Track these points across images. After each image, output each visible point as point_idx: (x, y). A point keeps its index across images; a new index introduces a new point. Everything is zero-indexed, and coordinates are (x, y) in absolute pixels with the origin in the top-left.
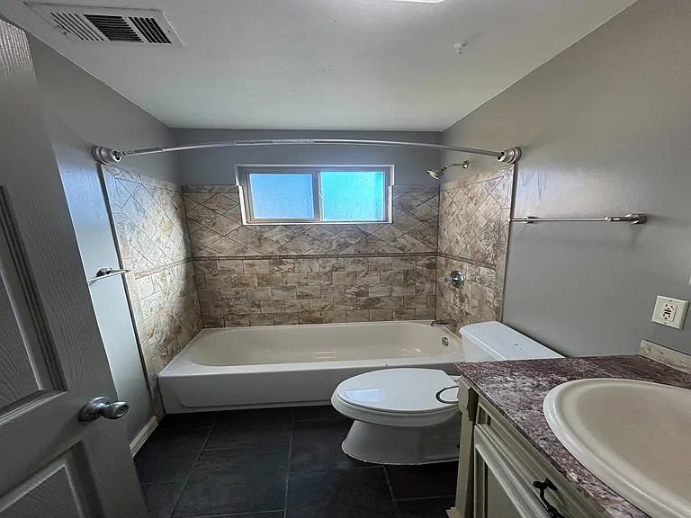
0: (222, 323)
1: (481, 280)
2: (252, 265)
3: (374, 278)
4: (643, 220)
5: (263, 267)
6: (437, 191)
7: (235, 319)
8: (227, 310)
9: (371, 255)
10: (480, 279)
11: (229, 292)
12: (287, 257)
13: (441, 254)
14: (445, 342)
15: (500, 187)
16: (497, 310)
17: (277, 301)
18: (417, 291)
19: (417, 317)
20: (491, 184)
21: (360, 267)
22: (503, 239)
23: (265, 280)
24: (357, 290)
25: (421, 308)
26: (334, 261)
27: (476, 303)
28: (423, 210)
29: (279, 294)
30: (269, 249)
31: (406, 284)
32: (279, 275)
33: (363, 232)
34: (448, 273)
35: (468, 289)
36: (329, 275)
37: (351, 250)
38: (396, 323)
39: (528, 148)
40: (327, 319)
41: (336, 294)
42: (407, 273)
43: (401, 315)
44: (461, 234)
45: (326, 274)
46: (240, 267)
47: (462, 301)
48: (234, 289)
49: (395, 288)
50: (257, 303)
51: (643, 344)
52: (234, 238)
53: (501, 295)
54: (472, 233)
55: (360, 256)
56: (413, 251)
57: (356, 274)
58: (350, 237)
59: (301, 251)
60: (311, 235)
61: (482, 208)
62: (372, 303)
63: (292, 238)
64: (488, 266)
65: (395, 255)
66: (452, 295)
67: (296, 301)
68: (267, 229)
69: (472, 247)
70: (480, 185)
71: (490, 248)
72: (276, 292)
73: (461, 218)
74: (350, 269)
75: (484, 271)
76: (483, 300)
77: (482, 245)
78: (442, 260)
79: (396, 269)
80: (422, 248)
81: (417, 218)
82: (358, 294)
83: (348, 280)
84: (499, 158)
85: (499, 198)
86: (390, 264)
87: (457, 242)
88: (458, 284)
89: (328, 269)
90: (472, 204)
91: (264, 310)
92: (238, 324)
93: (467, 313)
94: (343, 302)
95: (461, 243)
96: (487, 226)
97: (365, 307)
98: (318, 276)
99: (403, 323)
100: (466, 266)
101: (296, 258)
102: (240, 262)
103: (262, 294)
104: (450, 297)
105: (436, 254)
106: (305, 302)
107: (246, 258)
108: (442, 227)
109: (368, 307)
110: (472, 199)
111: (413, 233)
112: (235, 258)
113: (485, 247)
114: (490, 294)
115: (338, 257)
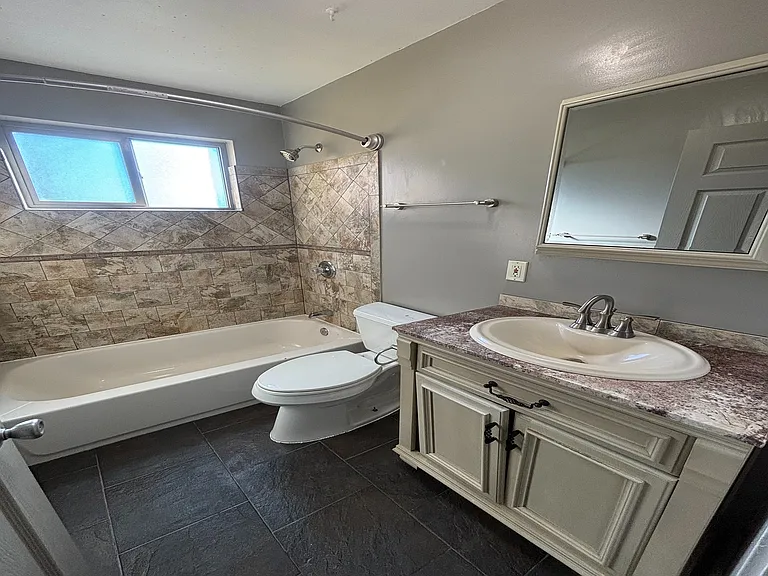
0: (29, 351)
1: (356, 268)
2: (57, 268)
3: (233, 275)
4: (496, 203)
5: (77, 270)
6: (284, 175)
7: (52, 344)
8: (32, 334)
9: (223, 249)
10: (354, 267)
11: (31, 308)
12: (111, 255)
13: (302, 246)
14: (324, 332)
15: (364, 174)
16: (376, 292)
17: (110, 313)
18: (283, 287)
19: (286, 314)
20: (355, 170)
21: (214, 265)
22: (374, 226)
23: (84, 288)
24: (215, 291)
25: (289, 304)
26: (179, 257)
27: (352, 290)
28: (274, 196)
29: (111, 305)
30: (79, 244)
31: (269, 280)
32: (104, 279)
33: (209, 221)
34: (314, 265)
35: (341, 277)
36: (176, 275)
37: (198, 244)
38: (266, 322)
39: (390, 136)
40: (185, 328)
41: (190, 296)
42: (269, 268)
43: (270, 313)
44: (324, 223)
45: (171, 274)
46: (38, 273)
47: (335, 289)
48: (35, 303)
49: (259, 285)
50: (80, 317)
51: (502, 297)
52: (15, 229)
53: (378, 279)
54: (338, 221)
55: (212, 250)
56: (271, 244)
57: (210, 273)
58: (194, 227)
59: (130, 246)
60: (139, 224)
61: (347, 195)
62: (235, 305)
63: (113, 229)
64: (361, 252)
65: (252, 249)
66: (323, 287)
67: (138, 311)
68: (71, 217)
69: (340, 236)
70: (339, 171)
71: (362, 235)
72: (105, 302)
73: (321, 206)
74: (202, 266)
75: (356, 258)
76: (359, 287)
77: (352, 233)
78: (306, 252)
79: (256, 264)
80: (280, 240)
81: (269, 206)
82: (217, 295)
83: (202, 281)
84: (364, 144)
85: (365, 184)
86: (250, 259)
87: (321, 232)
88: (329, 274)
89: (172, 269)
90: (333, 192)
91: (93, 327)
92: (58, 349)
93: (343, 301)
94: (201, 306)
95: (326, 233)
96: (355, 213)
97: (227, 309)
98: (161, 277)
99: (273, 321)
100: (336, 255)
101: (126, 255)
102: (35, 264)
103: (86, 306)
104: (321, 287)
105: (296, 246)
106: (151, 311)
107: (45, 258)
108: (299, 216)
109: (232, 309)
110: (332, 185)
111: (269, 224)
112: (26, 259)
113: (356, 235)
114: (366, 279)
115: (183, 252)
